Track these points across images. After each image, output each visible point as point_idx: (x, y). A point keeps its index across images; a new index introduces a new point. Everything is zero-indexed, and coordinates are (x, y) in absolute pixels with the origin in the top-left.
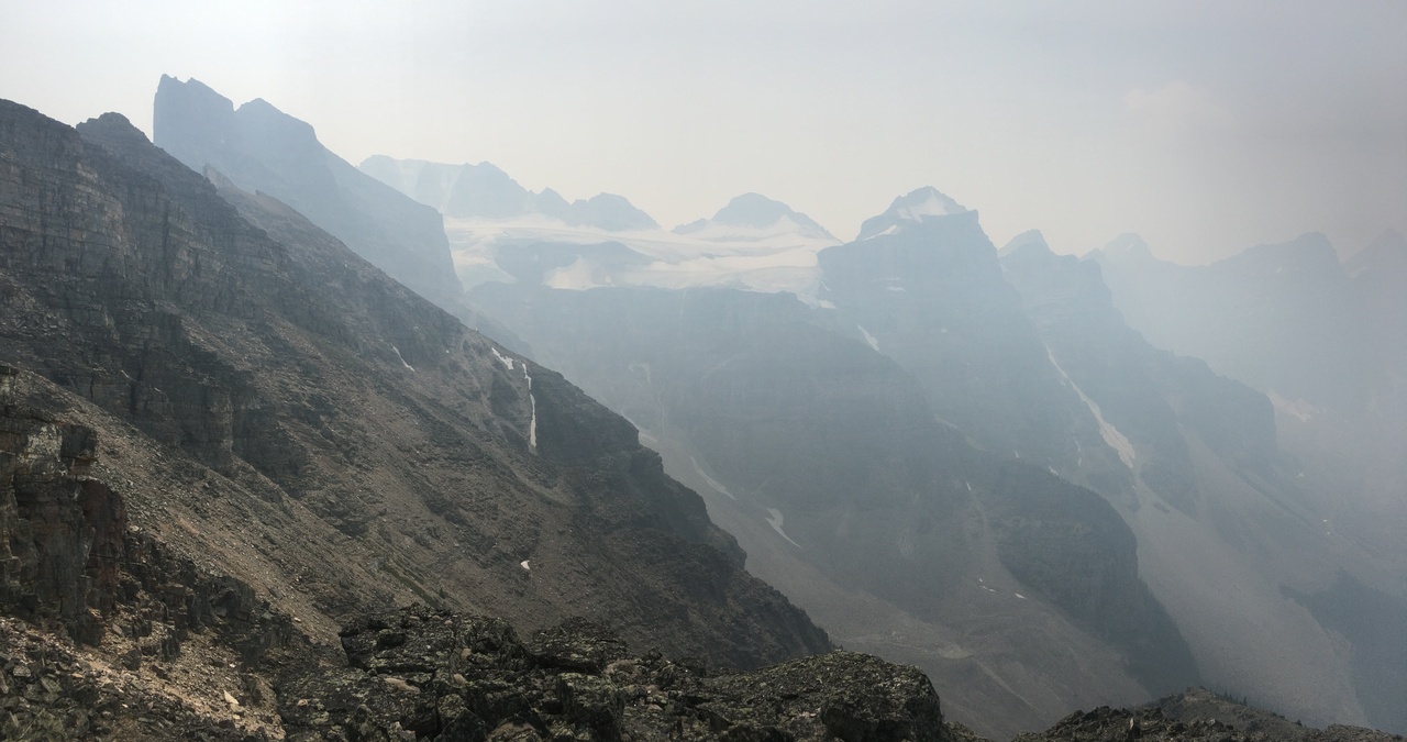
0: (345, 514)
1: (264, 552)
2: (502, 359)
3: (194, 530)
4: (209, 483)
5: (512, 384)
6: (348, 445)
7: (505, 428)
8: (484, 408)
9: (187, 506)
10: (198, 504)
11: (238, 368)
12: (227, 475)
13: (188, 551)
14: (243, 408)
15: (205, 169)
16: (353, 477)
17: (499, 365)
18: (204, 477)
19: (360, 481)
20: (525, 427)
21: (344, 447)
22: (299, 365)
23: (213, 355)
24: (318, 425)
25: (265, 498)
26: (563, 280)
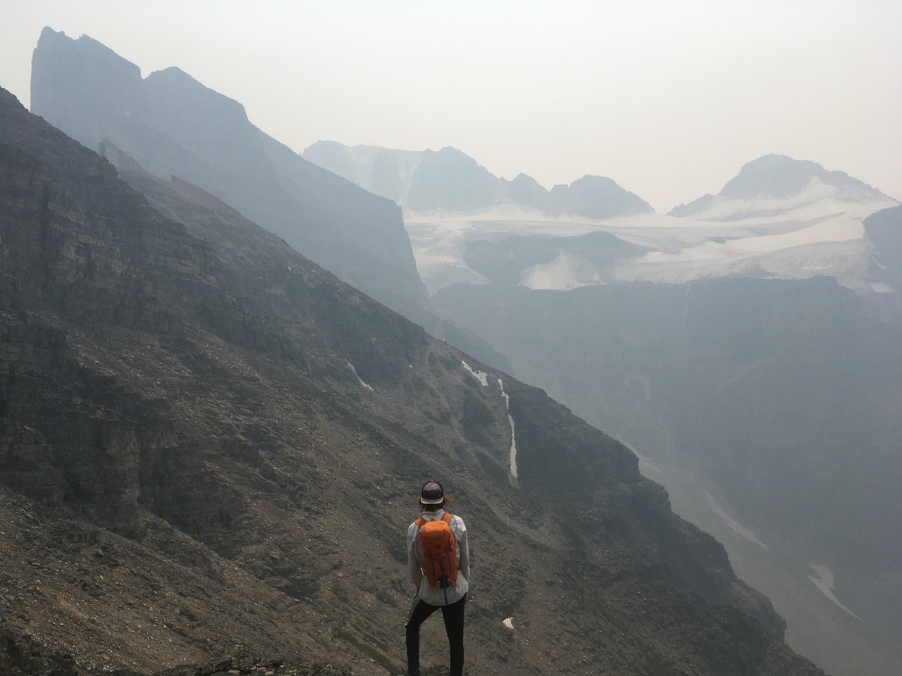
0: (291, 571)
1: (181, 633)
2: (474, 374)
3: (80, 614)
4: (104, 549)
5: (487, 403)
6: (294, 484)
7: (481, 456)
8: (455, 431)
9: (71, 582)
10: (87, 578)
11: (149, 396)
12: (131, 535)
13: (71, 643)
14: (153, 446)
15: (103, 146)
16: (300, 523)
17: (472, 381)
18: (96, 542)
19: (309, 528)
20: (503, 454)
21: (290, 488)
22: (231, 389)
23: (112, 380)
24: (256, 462)
25: (184, 562)
26: (542, 279)
